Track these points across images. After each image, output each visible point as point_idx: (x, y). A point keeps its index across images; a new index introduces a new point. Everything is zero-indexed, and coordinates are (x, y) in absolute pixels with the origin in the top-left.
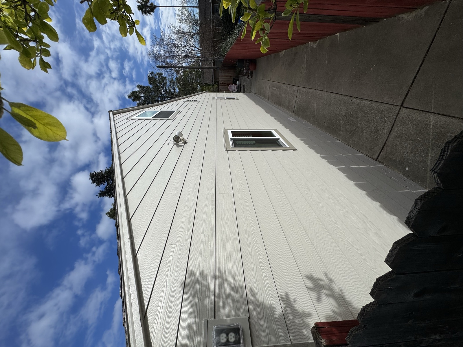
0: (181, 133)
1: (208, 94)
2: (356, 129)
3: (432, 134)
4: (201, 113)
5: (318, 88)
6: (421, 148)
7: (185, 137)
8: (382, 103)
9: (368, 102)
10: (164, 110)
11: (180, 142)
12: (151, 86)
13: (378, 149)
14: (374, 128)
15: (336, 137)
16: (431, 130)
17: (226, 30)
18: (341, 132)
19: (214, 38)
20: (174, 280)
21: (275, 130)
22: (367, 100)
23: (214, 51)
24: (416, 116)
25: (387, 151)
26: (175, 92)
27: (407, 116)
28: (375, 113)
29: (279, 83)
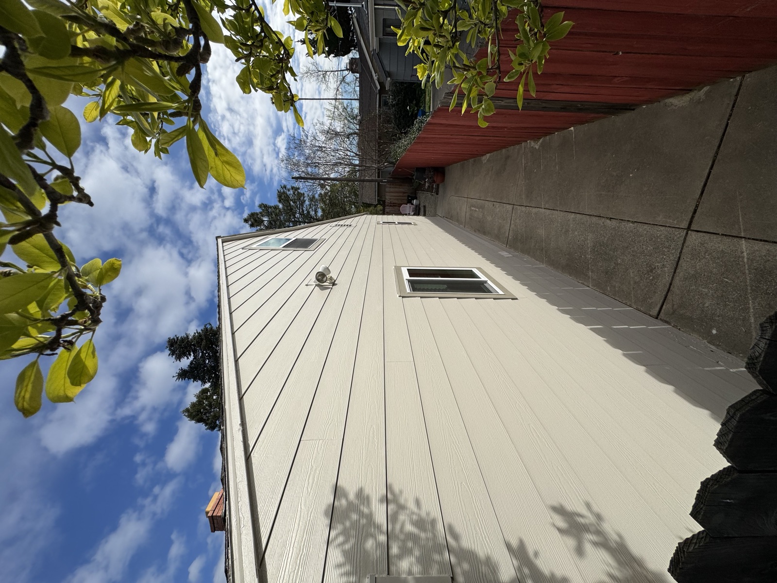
0: (328, 268)
1: (370, 216)
2: (616, 267)
3: (750, 271)
4: (359, 244)
5: (547, 206)
6: (734, 295)
7: (333, 274)
8: (656, 226)
9: (631, 224)
10: (300, 237)
11: (325, 282)
12: (281, 206)
13: (658, 298)
14: (647, 264)
15: (583, 282)
16: (746, 266)
17: (399, 128)
18: (590, 273)
19: (380, 138)
20: (315, 501)
21: (479, 269)
22: (628, 221)
23: (379, 157)
24: (718, 244)
25: (674, 303)
26: (316, 215)
27: (701, 244)
28: (644, 241)
29: (482, 201)
